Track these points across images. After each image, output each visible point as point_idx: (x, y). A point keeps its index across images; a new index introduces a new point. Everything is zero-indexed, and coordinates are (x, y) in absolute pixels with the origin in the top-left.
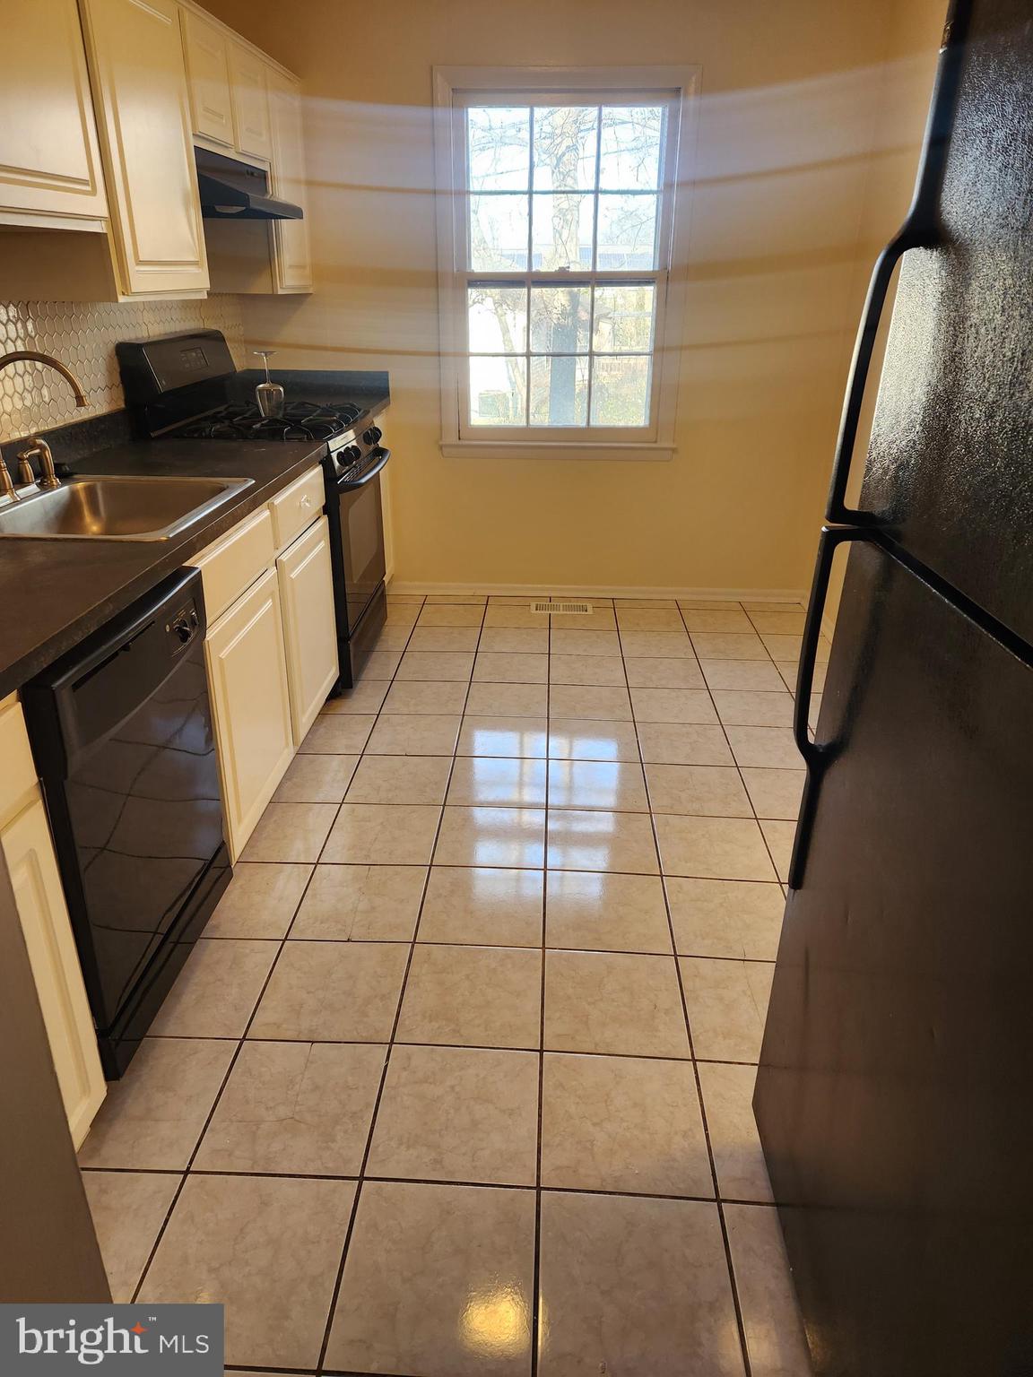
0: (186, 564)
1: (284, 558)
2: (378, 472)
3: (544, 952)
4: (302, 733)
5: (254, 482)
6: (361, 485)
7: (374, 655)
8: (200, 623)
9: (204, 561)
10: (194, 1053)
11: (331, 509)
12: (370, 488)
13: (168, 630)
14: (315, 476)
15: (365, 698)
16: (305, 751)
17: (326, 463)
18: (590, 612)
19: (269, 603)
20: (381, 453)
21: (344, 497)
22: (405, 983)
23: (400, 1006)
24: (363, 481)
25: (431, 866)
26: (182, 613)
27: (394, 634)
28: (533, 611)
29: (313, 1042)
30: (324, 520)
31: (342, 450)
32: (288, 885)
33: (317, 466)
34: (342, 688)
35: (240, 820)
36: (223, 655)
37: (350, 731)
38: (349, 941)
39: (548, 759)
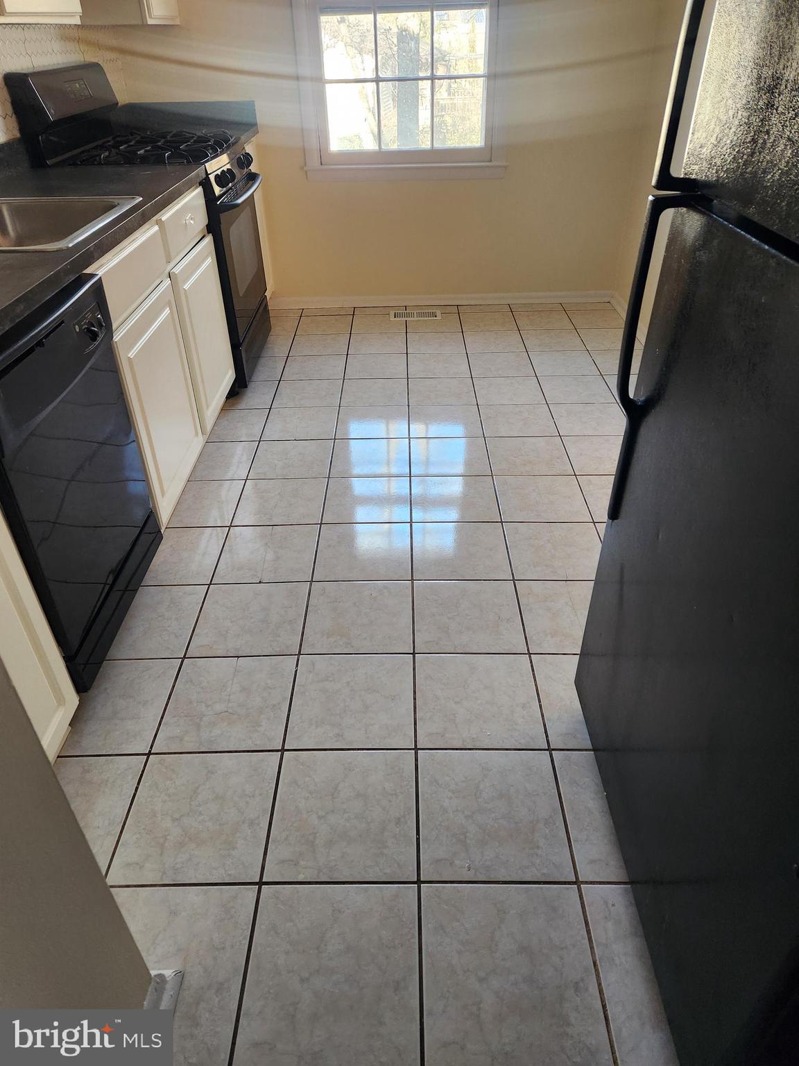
0: (88, 271)
1: (177, 270)
2: (252, 195)
3: (413, 583)
4: (209, 427)
5: (141, 199)
6: (238, 205)
7: (262, 361)
8: (106, 324)
9: (103, 268)
10: (147, 670)
11: (214, 227)
12: (248, 210)
13: (78, 330)
14: (195, 196)
15: (257, 395)
16: (214, 440)
17: (205, 184)
18: (439, 318)
19: (167, 311)
20: (252, 177)
21: (224, 217)
22: (306, 611)
23: (304, 628)
24: (240, 201)
25: (321, 524)
26: (89, 316)
27: (278, 344)
28: (392, 318)
29: (238, 657)
30: (209, 239)
31: (219, 172)
32: (209, 543)
33: (197, 188)
34: (237, 390)
35: (163, 494)
36: (131, 355)
37: (248, 421)
38: (260, 582)
39: (410, 438)
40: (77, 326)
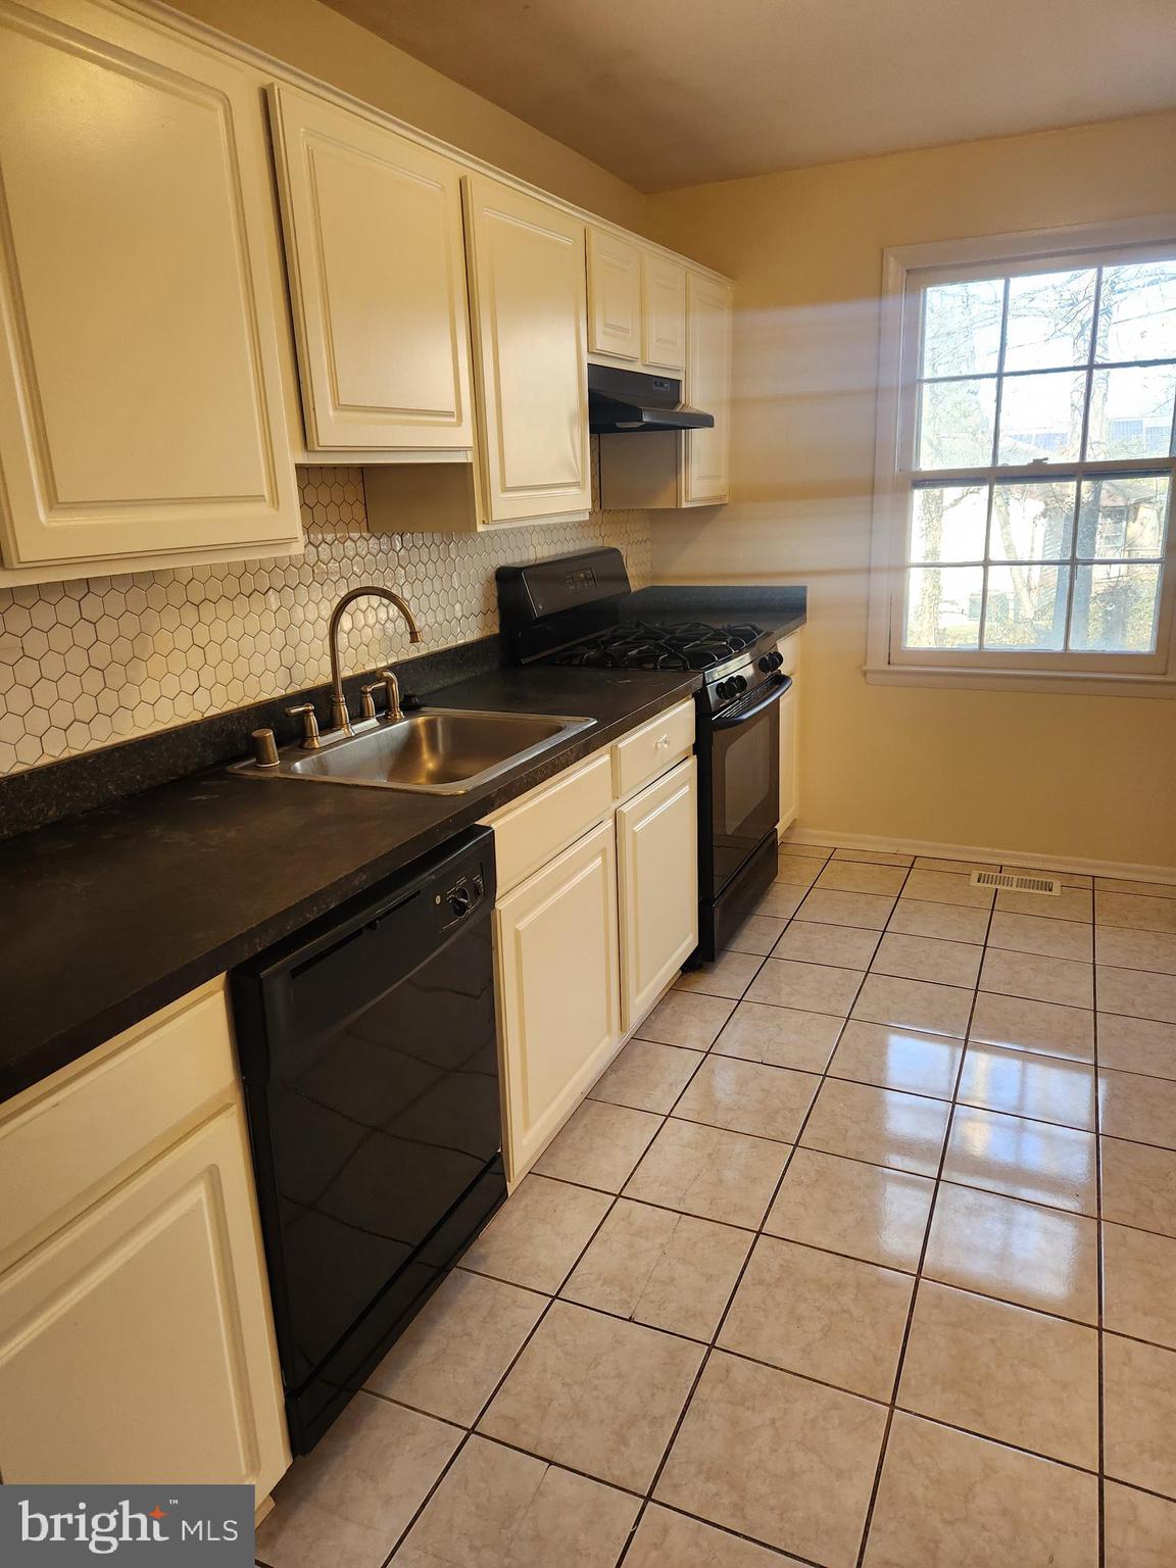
0: (479, 822)
1: (625, 809)
2: (778, 699)
3: (891, 1412)
5: (596, 722)
6: (742, 721)
7: (754, 920)
8: (486, 890)
9: (503, 823)
10: (413, 1434)
11: (703, 748)
12: (764, 723)
13: (438, 902)
14: (685, 710)
15: (729, 976)
16: (643, 1037)
17: (701, 698)
18: (1056, 891)
19: (598, 861)
20: (781, 681)
21: (718, 736)
22: (686, 1406)
23: (672, 1441)
24: (745, 717)
25: (759, 1233)
26: (463, 881)
27: (784, 896)
28: (973, 881)
29: (551, 1463)
30: (693, 761)
31: (724, 681)
32: (576, 1216)
33: (688, 699)
34: (700, 962)
35: (527, 1125)
36: (520, 926)
38: (630, 1320)
39: (954, 1103)
40: (438, 897)
